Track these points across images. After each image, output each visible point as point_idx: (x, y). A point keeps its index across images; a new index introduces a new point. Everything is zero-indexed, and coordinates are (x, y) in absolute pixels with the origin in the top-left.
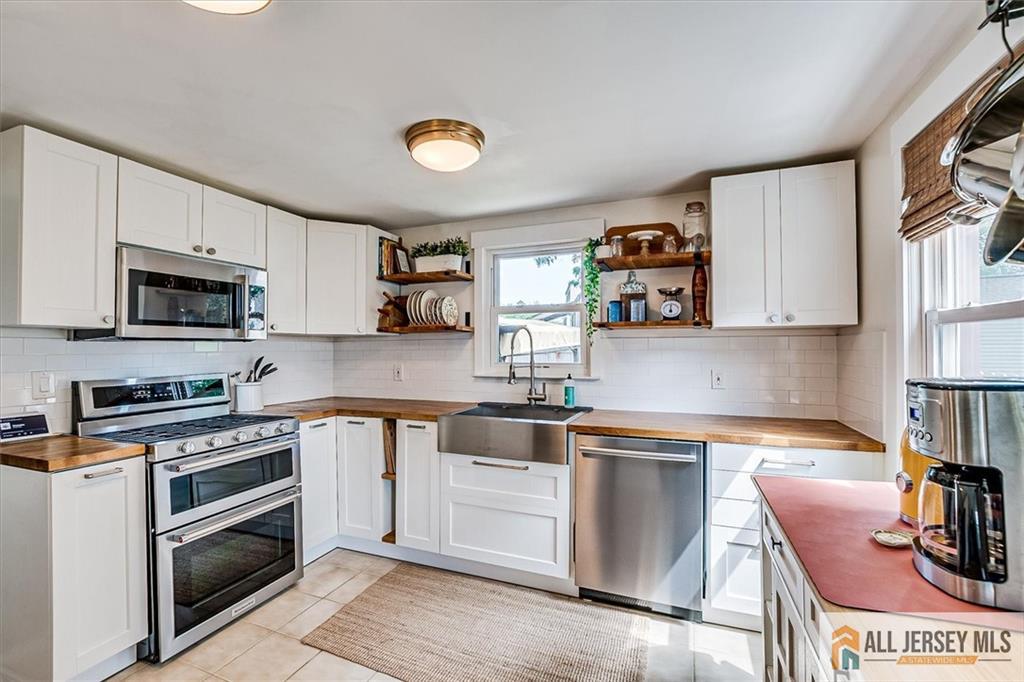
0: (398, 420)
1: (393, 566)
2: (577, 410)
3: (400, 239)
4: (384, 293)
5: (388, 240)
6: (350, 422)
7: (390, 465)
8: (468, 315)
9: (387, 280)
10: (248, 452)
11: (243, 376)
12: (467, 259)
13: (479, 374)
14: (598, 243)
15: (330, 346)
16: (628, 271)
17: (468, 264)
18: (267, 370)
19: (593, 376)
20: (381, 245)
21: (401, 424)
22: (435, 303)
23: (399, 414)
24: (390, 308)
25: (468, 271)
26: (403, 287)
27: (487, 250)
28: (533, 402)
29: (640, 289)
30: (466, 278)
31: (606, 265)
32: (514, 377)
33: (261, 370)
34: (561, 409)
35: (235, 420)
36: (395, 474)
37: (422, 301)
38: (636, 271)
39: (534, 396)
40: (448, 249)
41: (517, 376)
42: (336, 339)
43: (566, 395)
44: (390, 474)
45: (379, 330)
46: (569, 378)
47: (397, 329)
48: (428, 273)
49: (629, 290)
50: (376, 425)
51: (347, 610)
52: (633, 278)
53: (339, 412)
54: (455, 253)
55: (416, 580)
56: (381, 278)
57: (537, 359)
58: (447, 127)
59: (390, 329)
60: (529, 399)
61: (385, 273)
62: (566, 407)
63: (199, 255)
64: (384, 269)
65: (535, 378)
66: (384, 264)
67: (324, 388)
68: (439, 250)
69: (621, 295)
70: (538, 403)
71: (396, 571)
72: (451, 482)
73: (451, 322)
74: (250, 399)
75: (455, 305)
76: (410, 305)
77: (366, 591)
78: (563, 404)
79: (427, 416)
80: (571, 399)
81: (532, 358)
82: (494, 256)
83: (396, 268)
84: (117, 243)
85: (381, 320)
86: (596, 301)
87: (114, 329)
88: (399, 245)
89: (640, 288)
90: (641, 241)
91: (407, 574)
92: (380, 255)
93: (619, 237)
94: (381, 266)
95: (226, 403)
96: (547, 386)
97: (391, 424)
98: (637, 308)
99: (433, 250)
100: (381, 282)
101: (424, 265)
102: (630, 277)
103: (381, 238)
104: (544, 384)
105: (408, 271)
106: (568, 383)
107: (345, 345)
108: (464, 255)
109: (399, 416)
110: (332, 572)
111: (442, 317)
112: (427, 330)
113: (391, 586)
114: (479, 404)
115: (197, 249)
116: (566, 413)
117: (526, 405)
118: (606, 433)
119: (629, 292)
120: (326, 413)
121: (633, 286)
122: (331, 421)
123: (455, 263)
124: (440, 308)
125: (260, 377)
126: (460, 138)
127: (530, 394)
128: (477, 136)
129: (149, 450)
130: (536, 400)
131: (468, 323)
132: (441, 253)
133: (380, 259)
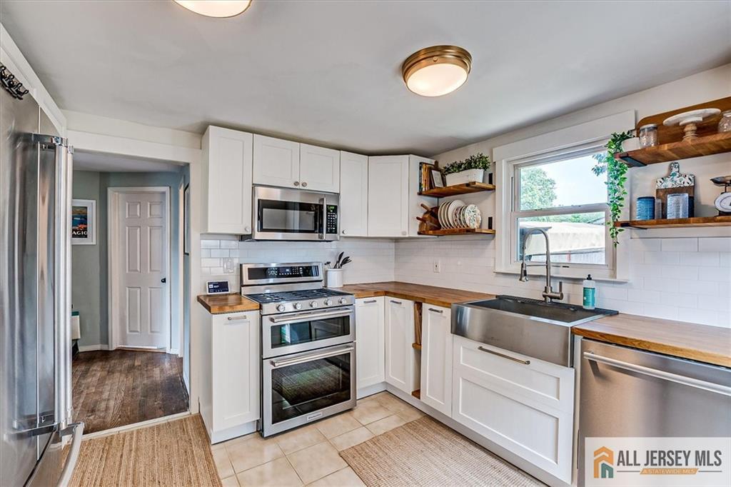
0: (423, 304)
1: (418, 416)
2: (597, 312)
3: (436, 163)
4: (422, 205)
5: (426, 164)
6: (393, 302)
7: (418, 338)
8: (490, 219)
9: (425, 195)
10: (331, 313)
11: (332, 265)
12: (489, 171)
13: (499, 271)
14: (624, 137)
15: (392, 245)
16: (668, 163)
17: (491, 176)
18: (346, 261)
19: (619, 278)
20: (420, 169)
21: (426, 306)
22: (460, 210)
23: (424, 299)
24: (427, 216)
25: (491, 182)
26: (440, 199)
27: (509, 162)
28: (549, 299)
29: (686, 182)
30: (489, 187)
31: (634, 160)
32: (525, 275)
33: (343, 261)
34: (580, 308)
35: (325, 292)
36: (421, 345)
37: (450, 210)
38: (681, 162)
39: (549, 293)
40: (470, 165)
41: (528, 273)
42: (396, 240)
43: (584, 296)
44: (417, 345)
45: (419, 233)
46: (589, 278)
47: (431, 232)
48: (454, 186)
49: (669, 184)
50: (409, 305)
51: (375, 440)
52: (675, 170)
53: (387, 293)
54: (476, 168)
55: (431, 433)
56: (420, 194)
57: (552, 259)
58: (435, 53)
59: (426, 233)
60: (544, 296)
61: (424, 190)
62: (584, 307)
63: (297, 187)
64: (423, 186)
65: (551, 277)
66: (423, 182)
67: (388, 275)
68: (463, 166)
69: (658, 191)
70: (553, 300)
71: (419, 421)
72: (461, 361)
73: (474, 225)
74: (335, 280)
75: (478, 211)
76: (441, 212)
77: (394, 430)
78: (581, 304)
79: (444, 303)
80: (590, 300)
81: (548, 258)
82: (514, 166)
83: (431, 185)
84: (253, 184)
85: (421, 226)
86: (622, 199)
87: (251, 235)
88: (436, 167)
89: (686, 180)
90: (685, 126)
91: (427, 426)
92: (420, 176)
93: (652, 125)
94: (420, 185)
95: (321, 281)
96: (563, 284)
97: (419, 306)
98: (677, 203)
99: (458, 167)
100: (420, 196)
101: (454, 180)
102: (670, 169)
103: (421, 163)
104: (561, 283)
105: (442, 186)
106: (587, 284)
107: (402, 245)
108: (485, 168)
109: (424, 300)
110: (376, 408)
111: (465, 222)
112: (453, 233)
113: (412, 432)
114: (497, 296)
115: (296, 184)
116: (584, 313)
117: (543, 301)
118: (620, 343)
119: (670, 186)
120: (377, 294)
121: (675, 178)
122: (380, 299)
123: (477, 176)
124: (463, 215)
125: (341, 265)
126: (446, 61)
127: (546, 291)
128: (463, 57)
129: (261, 308)
130: (551, 297)
131: (490, 227)
132: (465, 169)
133: (420, 179)
